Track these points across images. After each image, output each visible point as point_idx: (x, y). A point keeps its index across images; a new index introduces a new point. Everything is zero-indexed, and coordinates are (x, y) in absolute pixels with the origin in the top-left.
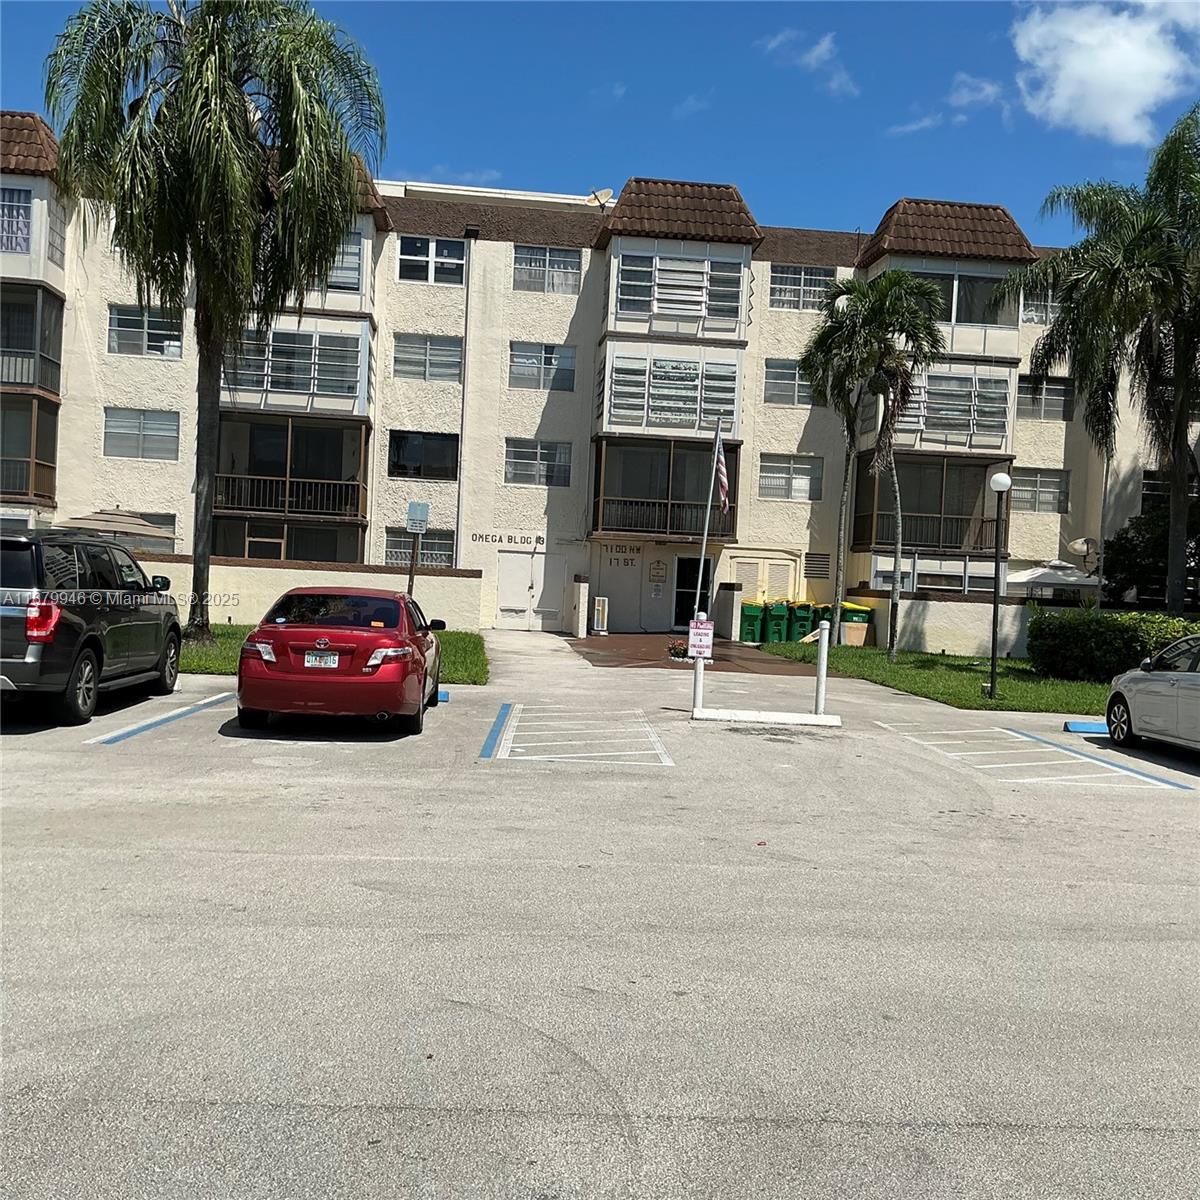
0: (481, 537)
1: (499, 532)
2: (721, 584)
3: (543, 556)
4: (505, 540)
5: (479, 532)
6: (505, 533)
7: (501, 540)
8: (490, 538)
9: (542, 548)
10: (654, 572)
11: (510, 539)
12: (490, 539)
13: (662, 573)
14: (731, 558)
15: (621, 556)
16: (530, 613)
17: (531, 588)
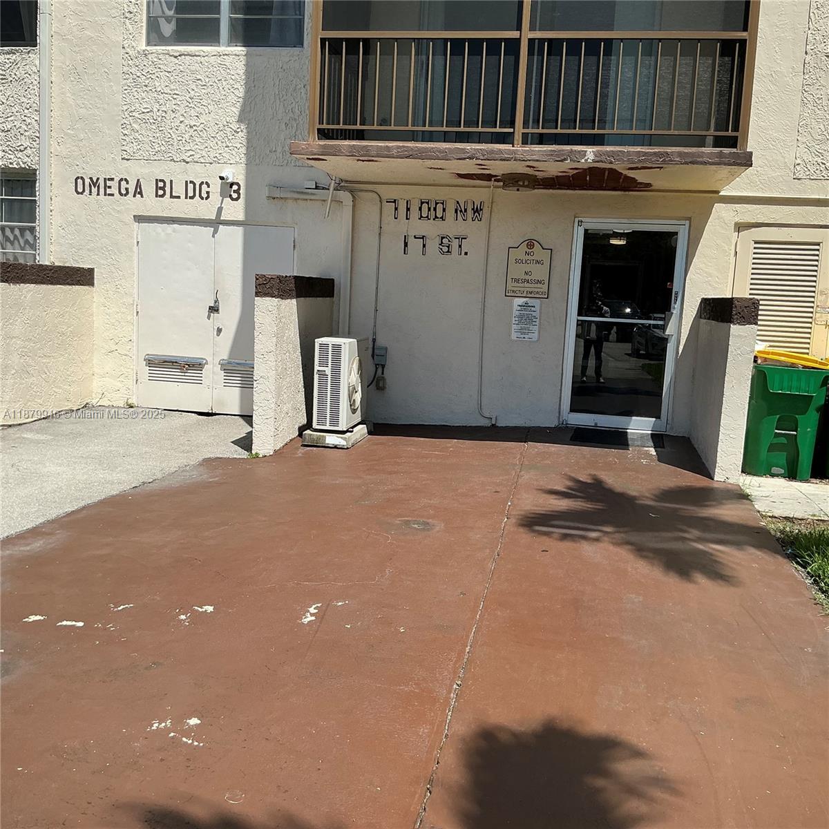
0: (94, 183)
1: (134, 171)
2: (705, 302)
3: (239, 230)
4: (149, 189)
5: (89, 172)
6: (147, 173)
7: (139, 191)
8: (114, 184)
9: (235, 210)
10: (517, 271)
11: (161, 188)
12: (115, 190)
13: (540, 272)
14: (740, 227)
15: (431, 229)
16: (213, 373)
17: (214, 309)
